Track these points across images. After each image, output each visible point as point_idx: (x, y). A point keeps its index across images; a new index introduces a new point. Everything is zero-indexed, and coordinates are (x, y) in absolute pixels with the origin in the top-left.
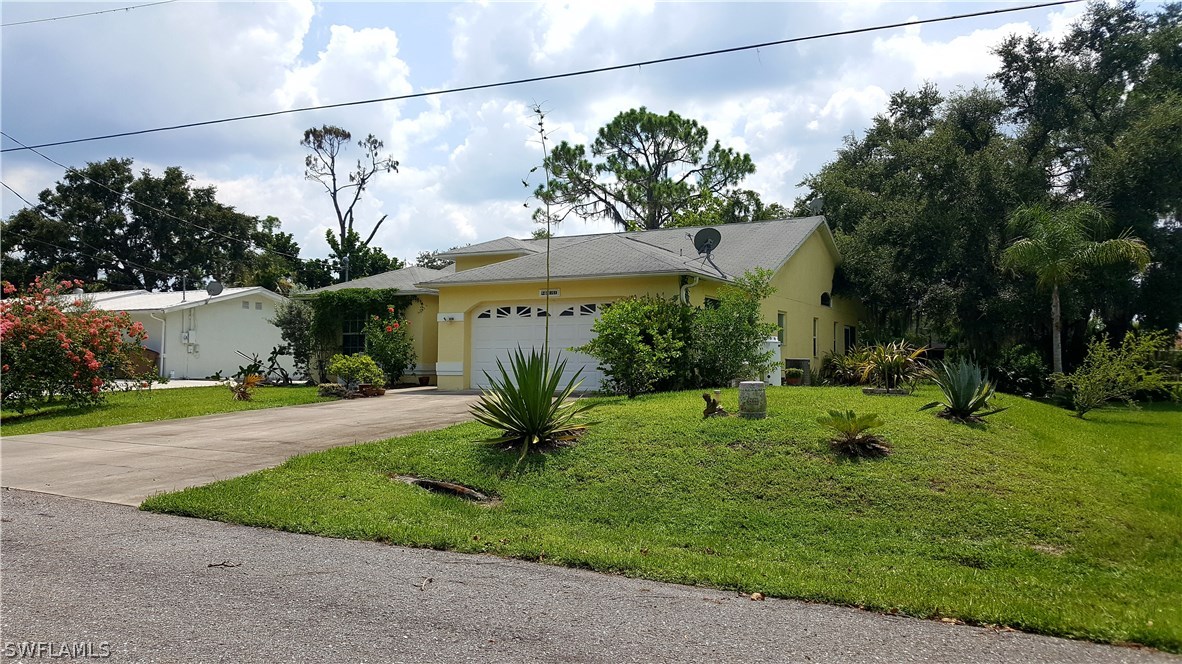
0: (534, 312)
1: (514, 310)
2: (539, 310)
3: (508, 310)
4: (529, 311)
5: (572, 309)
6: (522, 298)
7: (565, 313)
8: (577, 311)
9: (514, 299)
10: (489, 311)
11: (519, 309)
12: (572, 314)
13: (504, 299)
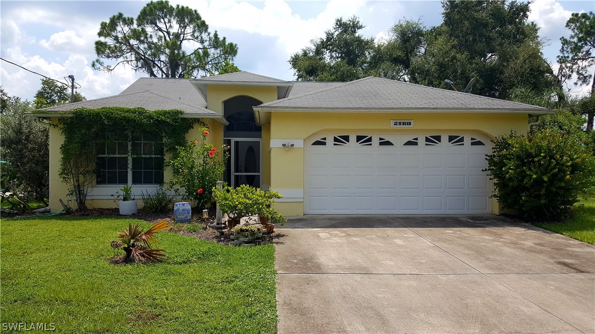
0: (375, 141)
1: (353, 139)
2: (381, 139)
3: (347, 138)
4: (370, 140)
5: (416, 139)
6: (364, 128)
7: (409, 143)
8: (422, 141)
9: (352, 129)
10: (325, 139)
11: (359, 138)
12: (416, 144)
13: (342, 128)
